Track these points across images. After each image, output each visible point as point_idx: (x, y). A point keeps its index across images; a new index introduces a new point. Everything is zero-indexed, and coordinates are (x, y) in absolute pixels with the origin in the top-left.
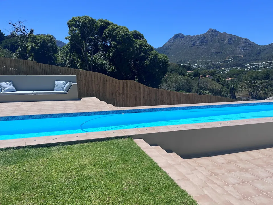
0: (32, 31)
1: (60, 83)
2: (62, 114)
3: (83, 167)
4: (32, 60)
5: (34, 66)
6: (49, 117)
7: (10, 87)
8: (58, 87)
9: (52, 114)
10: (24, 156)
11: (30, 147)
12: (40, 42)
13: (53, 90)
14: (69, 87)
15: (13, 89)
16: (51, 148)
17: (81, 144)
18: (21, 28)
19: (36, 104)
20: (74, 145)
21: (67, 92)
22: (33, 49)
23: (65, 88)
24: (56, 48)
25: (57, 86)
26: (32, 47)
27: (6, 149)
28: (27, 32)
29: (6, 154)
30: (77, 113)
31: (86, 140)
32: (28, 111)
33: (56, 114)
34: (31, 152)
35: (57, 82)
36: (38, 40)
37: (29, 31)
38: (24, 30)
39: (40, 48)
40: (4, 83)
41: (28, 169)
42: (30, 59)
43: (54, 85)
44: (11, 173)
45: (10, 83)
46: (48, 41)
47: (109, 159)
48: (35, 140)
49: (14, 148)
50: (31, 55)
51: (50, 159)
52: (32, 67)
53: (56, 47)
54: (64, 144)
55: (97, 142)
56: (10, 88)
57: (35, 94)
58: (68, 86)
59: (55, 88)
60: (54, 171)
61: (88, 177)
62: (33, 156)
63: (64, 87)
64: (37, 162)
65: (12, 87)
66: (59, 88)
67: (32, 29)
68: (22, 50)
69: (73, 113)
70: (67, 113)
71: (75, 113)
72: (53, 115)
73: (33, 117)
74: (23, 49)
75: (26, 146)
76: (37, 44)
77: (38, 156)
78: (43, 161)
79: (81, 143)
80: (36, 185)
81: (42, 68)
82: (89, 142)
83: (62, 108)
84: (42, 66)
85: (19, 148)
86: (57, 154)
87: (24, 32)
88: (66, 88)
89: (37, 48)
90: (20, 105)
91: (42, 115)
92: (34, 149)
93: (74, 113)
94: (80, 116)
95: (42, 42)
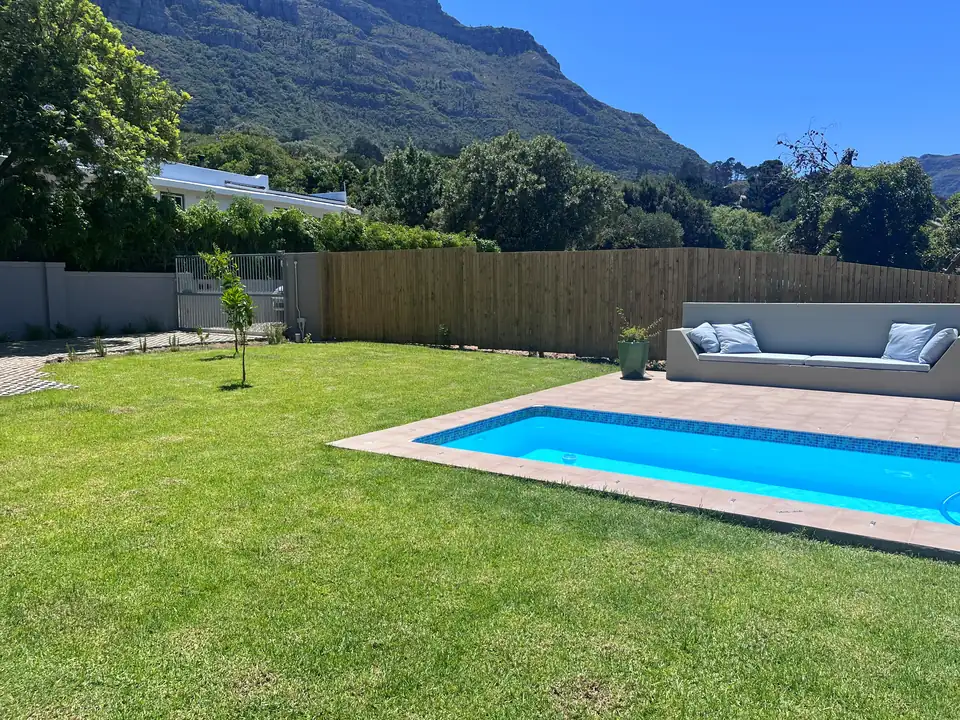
0: (848, 158)
1: (906, 333)
2: (873, 442)
3: (829, 621)
4: (834, 252)
5: (827, 273)
6: (825, 443)
7: (743, 339)
8: (899, 345)
9: (838, 437)
10: (685, 534)
11: (712, 516)
12: (869, 188)
13: (879, 356)
14: (941, 348)
15: (752, 346)
16: (770, 536)
17: (878, 553)
18: (816, 153)
19: (808, 398)
20: (847, 549)
21: (932, 365)
22: (839, 215)
23: (923, 352)
24: (929, 206)
25: (896, 343)
26: (837, 210)
27: (653, 504)
28: (833, 162)
29: (647, 517)
30: (936, 447)
31: (901, 544)
32: (770, 416)
33: (851, 439)
34: (707, 531)
35: (897, 329)
36: (863, 184)
37: (841, 156)
38: (824, 158)
39: (864, 211)
40: (730, 326)
41: (673, 569)
42: (827, 249)
43: (886, 339)
44: (631, 564)
45: (746, 326)
46: (899, 181)
47: (946, 632)
48: (734, 500)
49: (670, 507)
50: (831, 238)
51: (747, 563)
52: (819, 276)
53: (928, 198)
54: (813, 533)
55: (941, 564)
56: (743, 342)
57: (813, 364)
58: (940, 341)
59: (889, 349)
60: (736, 599)
61: (825, 655)
62: (706, 541)
63: (920, 349)
64: (704, 560)
65: (750, 339)
66: (899, 350)
67: (851, 150)
68: (806, 223)
69: (916, 445)
70: (892, 443)
71: (926, 446)
72: (841, 439)
73: (758, 434)
74: (811, 219)
75: (701, 511)
76: (857, 197)
77: (720, 545)
78: (723, 562)
79: (876, 549)
80: (668, 615)
81: (854, 280)
82: (908, 554)
83: (890, 420)
84: (854, 273)
85: (683, 509)
86: (775, 555)
87: (824, 163)
88: (930, 352)
89: (854, 212)
90: (757, 396)
91: (803, 433)
92: (719, 524)
93: (922, 446)
94: (945, 459)
95: (876, 190)
